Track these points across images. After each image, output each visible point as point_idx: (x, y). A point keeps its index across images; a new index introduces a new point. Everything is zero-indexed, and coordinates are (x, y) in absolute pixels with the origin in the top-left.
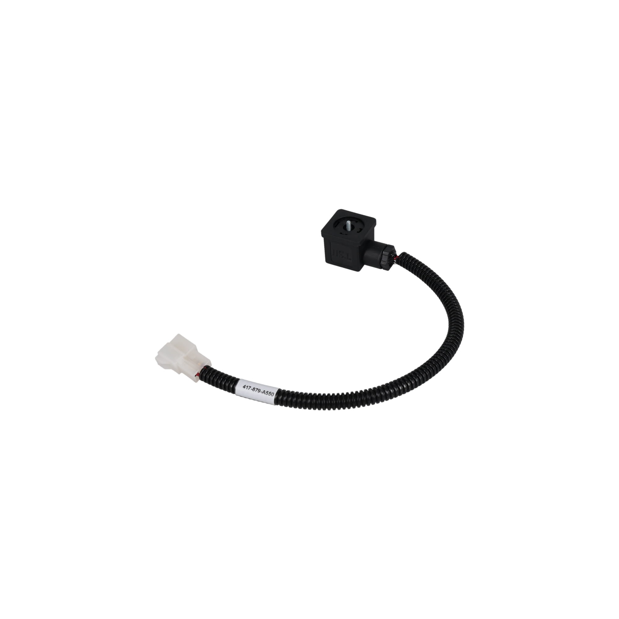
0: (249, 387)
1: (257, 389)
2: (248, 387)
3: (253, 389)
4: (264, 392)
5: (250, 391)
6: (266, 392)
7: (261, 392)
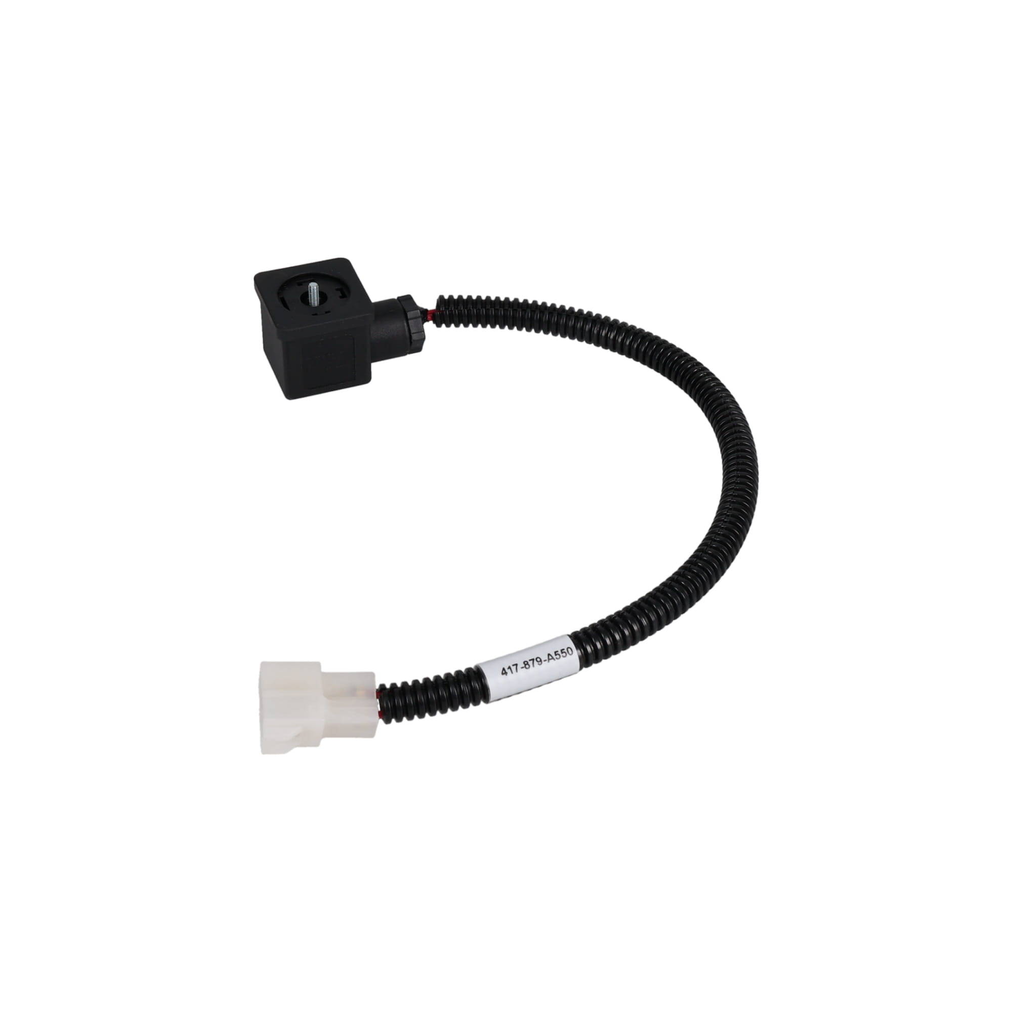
0: (514, 668)
1: (533, 660)
2: (512, 667)
3: (525, 665)
4: (550, 657)
5: (522, 672)
6: (553, 655)
7: (545, 661)
